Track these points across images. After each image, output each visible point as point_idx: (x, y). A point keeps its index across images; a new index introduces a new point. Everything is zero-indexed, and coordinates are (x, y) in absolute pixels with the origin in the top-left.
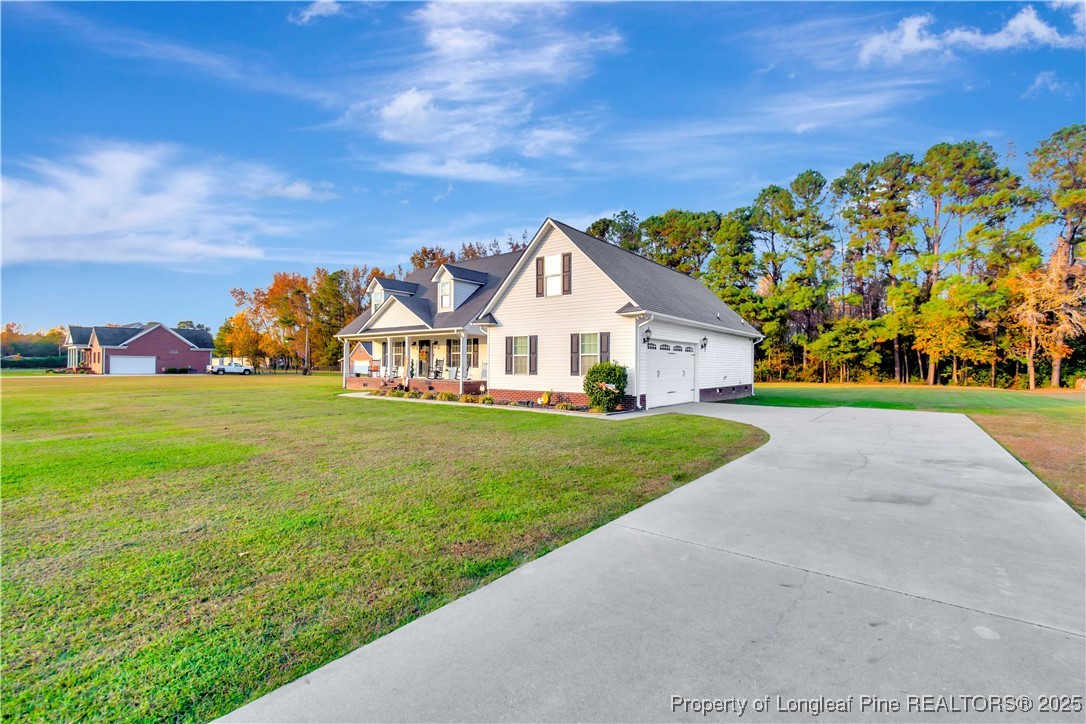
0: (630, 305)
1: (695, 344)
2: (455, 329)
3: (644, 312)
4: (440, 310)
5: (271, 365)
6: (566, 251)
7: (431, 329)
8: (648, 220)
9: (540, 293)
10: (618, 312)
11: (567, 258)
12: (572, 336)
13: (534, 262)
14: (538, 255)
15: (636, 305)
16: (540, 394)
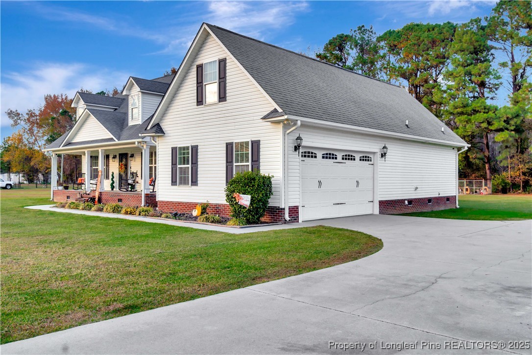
0: (275, 111)
1: (374, 153)
2: (136, 141)
3: (286, 117)
4: (131, 123)
5: (44, 180)
6: (222, 57)
7: (117, 141)
8: (386, 34)
9: (200, 101)
10: (264, 118)
11: (222, 63)
12: (227, 145)
13: (194, 70)
14: (199, 62)
15: (280, 110)
16: (193, 206)
